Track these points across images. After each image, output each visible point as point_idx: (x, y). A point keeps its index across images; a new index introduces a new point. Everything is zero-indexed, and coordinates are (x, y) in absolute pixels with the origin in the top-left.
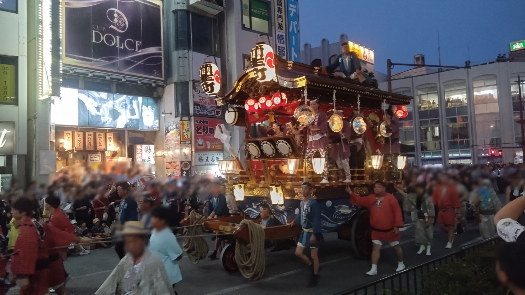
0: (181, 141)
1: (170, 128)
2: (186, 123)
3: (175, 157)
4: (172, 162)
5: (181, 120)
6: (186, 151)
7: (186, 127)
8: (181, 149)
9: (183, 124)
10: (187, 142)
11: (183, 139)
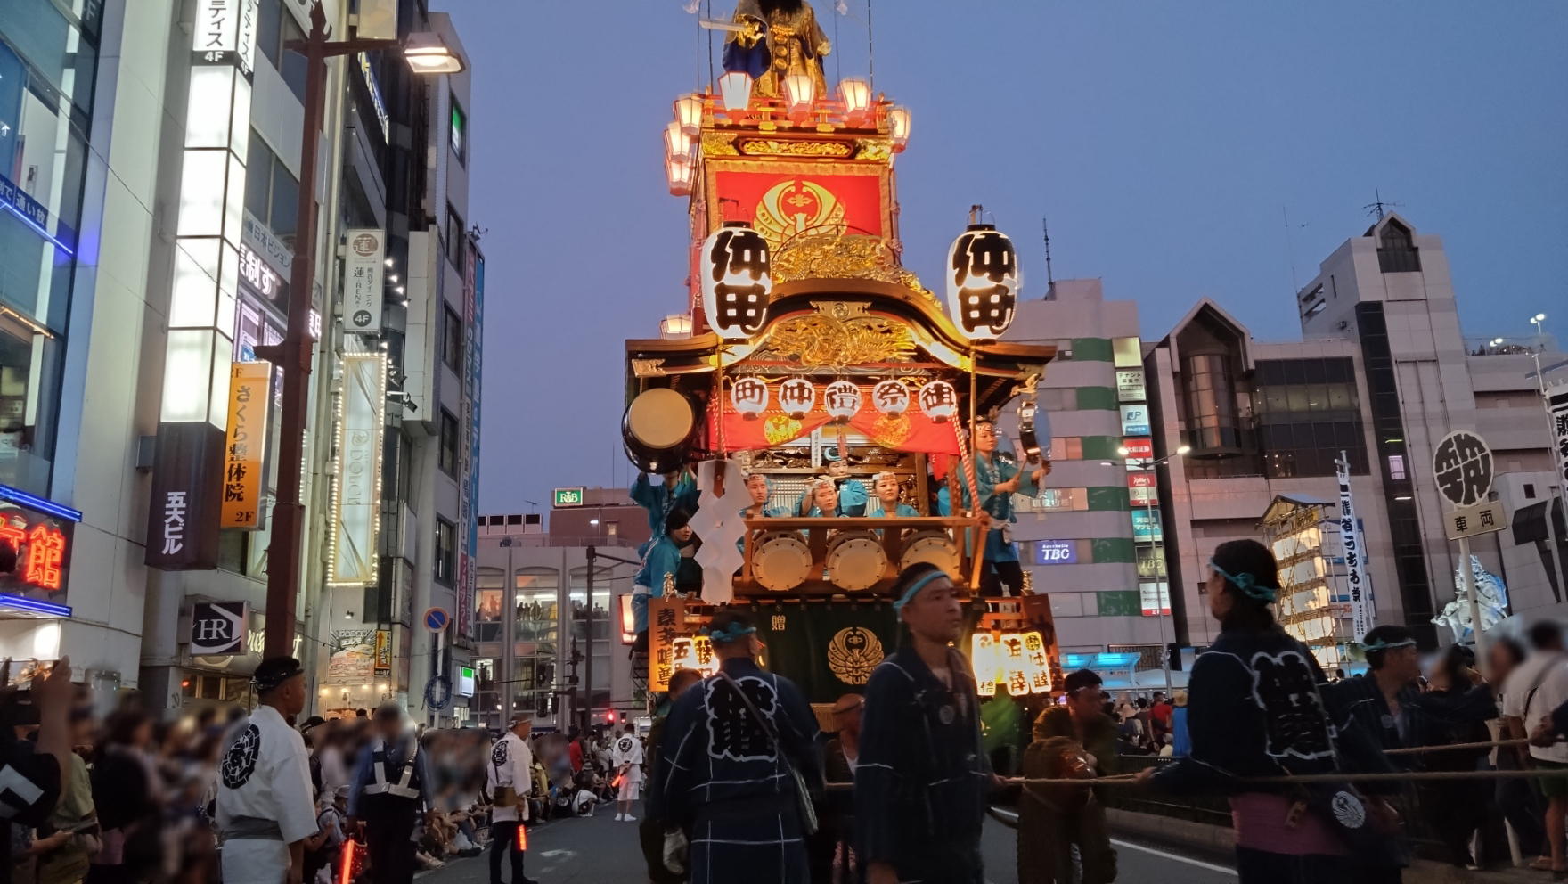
0: (376, 670)
1: (344, 643)
2: (385, 634)
3: (354, 700)
4: (345, 710)
5: (379, 629)
6: (383, 688)
7: (385, 643)
8: (374, 685)
9: (381, 637)
10: (385, 672)
11: (379, 665)
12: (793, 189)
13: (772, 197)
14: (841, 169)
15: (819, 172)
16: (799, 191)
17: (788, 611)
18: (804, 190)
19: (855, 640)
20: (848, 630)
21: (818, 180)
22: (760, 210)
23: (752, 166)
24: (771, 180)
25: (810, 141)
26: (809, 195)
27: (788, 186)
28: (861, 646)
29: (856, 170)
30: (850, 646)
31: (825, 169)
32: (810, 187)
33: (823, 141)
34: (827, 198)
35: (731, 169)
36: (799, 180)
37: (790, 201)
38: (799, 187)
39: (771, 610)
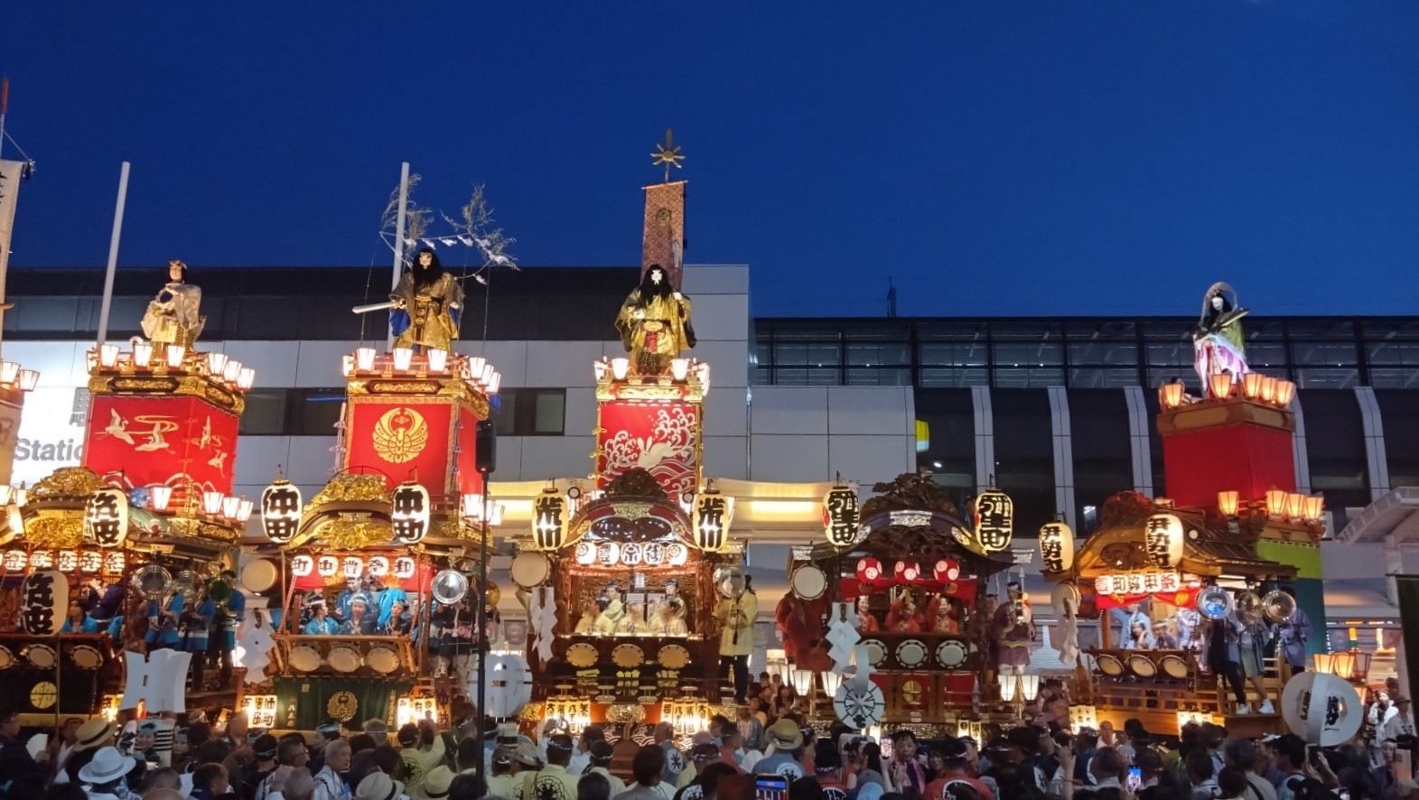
12: (399, 413)
13: (386, 419)
14: (431, 400)
15: (416, 402)
16: (402, 414)
17: (312, 681)
18: (406, 413)
19: (343, 699)
20: (341, 694)
21: (416, 407)
22: (378, 426)
23: (377, 400)
24: (386, 408)
25: (413, 382)
26: (408, 416)
27: (396, 411)
28: (346, 702)
29: (440, 401)
30: (340, 702)
31: (421, 399)
32: (409, 411)
33: (421, 382)
34: (418, 419)
35: (364, 401)
36: (403, 407)
37: (396, 420)
38: (402, 411)
39: (303, 681)
